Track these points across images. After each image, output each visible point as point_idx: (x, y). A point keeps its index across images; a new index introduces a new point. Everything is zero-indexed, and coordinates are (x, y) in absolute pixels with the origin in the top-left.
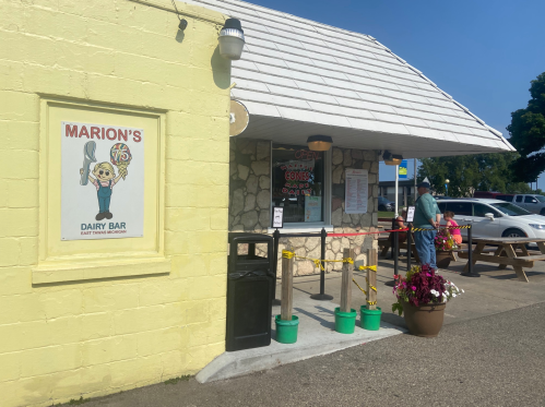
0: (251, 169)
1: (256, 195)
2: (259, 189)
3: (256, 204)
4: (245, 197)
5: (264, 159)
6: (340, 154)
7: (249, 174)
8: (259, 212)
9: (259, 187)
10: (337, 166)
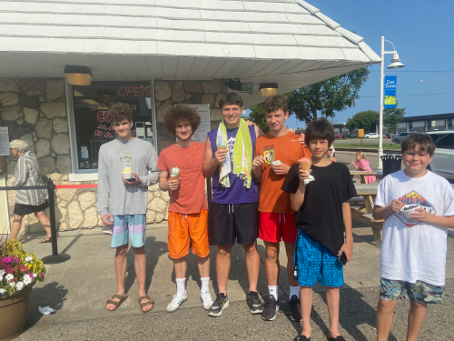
0: (40, 111)
1: (50, 140)
2: (54, 133)
3: (51, 149)
4: (35, 143)
5: (58, 100)
6: (167, 88)
7: (39, 117)
8: (55, 158)
9: (53, 130)
10: (163, 102)
